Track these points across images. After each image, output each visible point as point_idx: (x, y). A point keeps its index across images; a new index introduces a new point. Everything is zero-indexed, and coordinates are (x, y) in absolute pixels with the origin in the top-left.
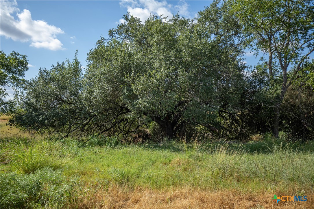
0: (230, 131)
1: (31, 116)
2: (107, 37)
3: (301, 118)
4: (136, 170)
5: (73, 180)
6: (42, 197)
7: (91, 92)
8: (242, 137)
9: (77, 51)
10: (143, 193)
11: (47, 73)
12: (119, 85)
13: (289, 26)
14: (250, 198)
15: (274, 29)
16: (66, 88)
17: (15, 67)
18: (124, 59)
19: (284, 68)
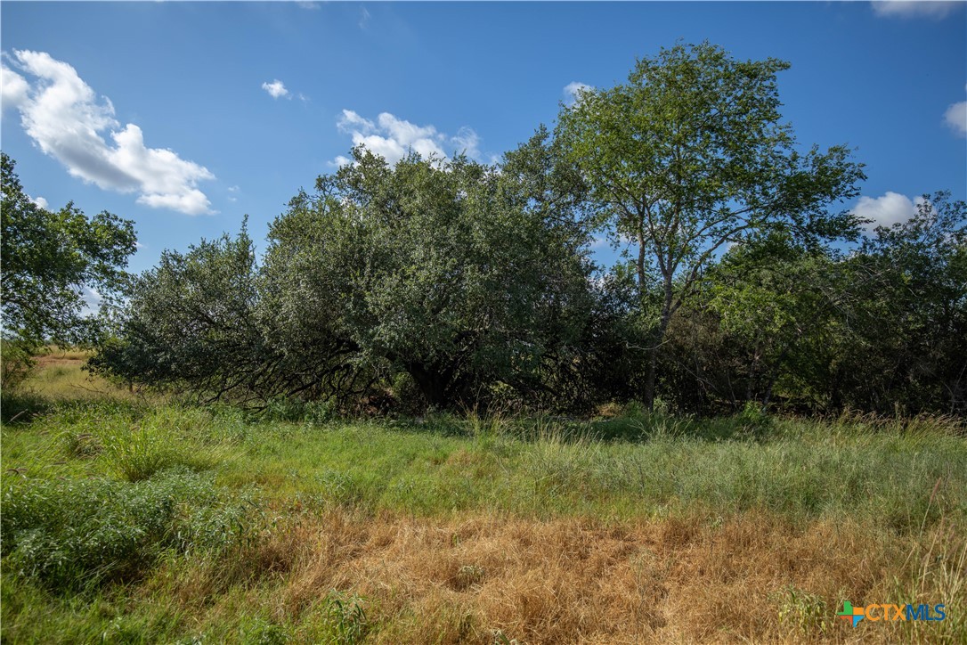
0: (559, 397)
1: (140, 352)
2: (313, 192)
3: (695, 373)
4: (374, 474)
5: (245, 495)
6: (177, 535)
7: (276, 304)
8: (581, 409)
9: (246, 217)
10: (397, 524)
11: (179, 261)
12: (337, 294)
13: (677, 192)
14: (618, 534)
15: (649, 197)
16: (220, 296)
17: (108, 246)
18: (351, 239)
19: (668, 273)
